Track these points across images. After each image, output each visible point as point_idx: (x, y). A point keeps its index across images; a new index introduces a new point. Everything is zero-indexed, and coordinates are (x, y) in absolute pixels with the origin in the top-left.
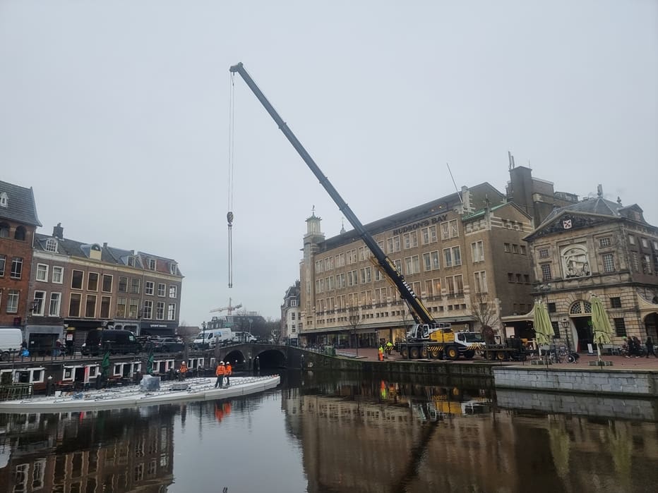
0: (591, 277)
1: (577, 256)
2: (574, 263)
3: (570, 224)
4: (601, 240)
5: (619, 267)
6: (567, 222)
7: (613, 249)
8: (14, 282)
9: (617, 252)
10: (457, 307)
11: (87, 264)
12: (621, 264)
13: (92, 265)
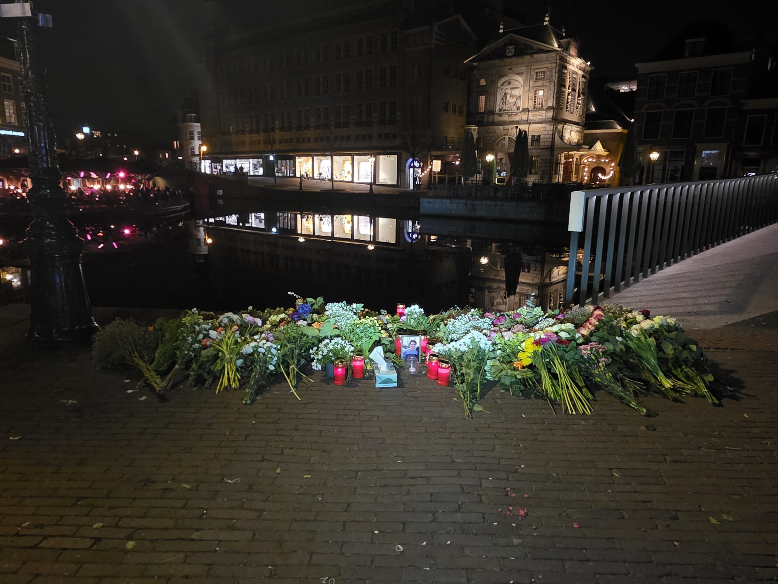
0: (521, 112)
1: (512, 88)
2: (508, 96)
3: (513, 50)
4: (537, 73)
5: (547, 104)
6: (510, 47)
7: (545, 84)
9: (549, 87)
10: (387, 136)
12: (549, 101)
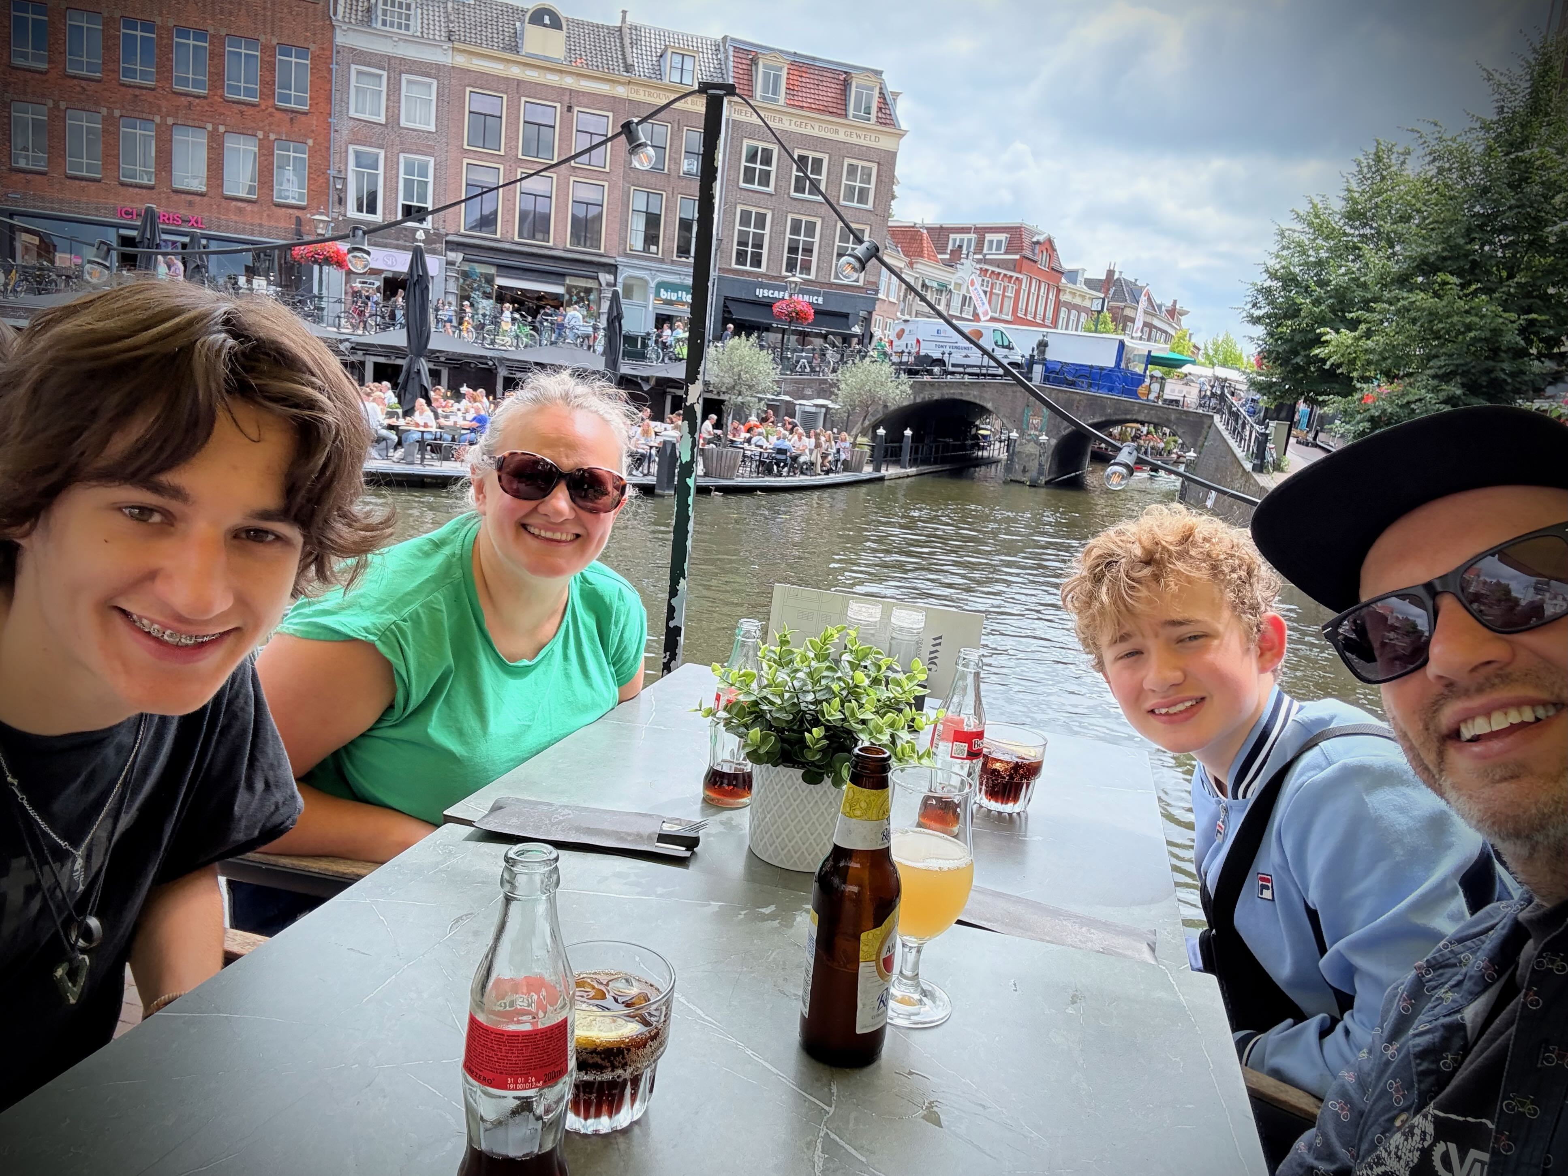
8: (286, 117)
11: (515, 72)
13: (532, 75)
